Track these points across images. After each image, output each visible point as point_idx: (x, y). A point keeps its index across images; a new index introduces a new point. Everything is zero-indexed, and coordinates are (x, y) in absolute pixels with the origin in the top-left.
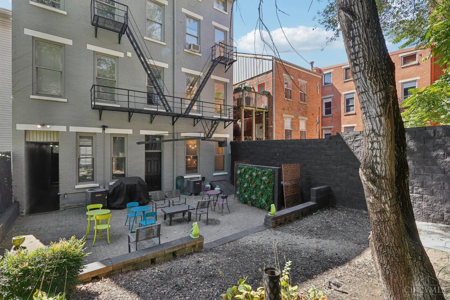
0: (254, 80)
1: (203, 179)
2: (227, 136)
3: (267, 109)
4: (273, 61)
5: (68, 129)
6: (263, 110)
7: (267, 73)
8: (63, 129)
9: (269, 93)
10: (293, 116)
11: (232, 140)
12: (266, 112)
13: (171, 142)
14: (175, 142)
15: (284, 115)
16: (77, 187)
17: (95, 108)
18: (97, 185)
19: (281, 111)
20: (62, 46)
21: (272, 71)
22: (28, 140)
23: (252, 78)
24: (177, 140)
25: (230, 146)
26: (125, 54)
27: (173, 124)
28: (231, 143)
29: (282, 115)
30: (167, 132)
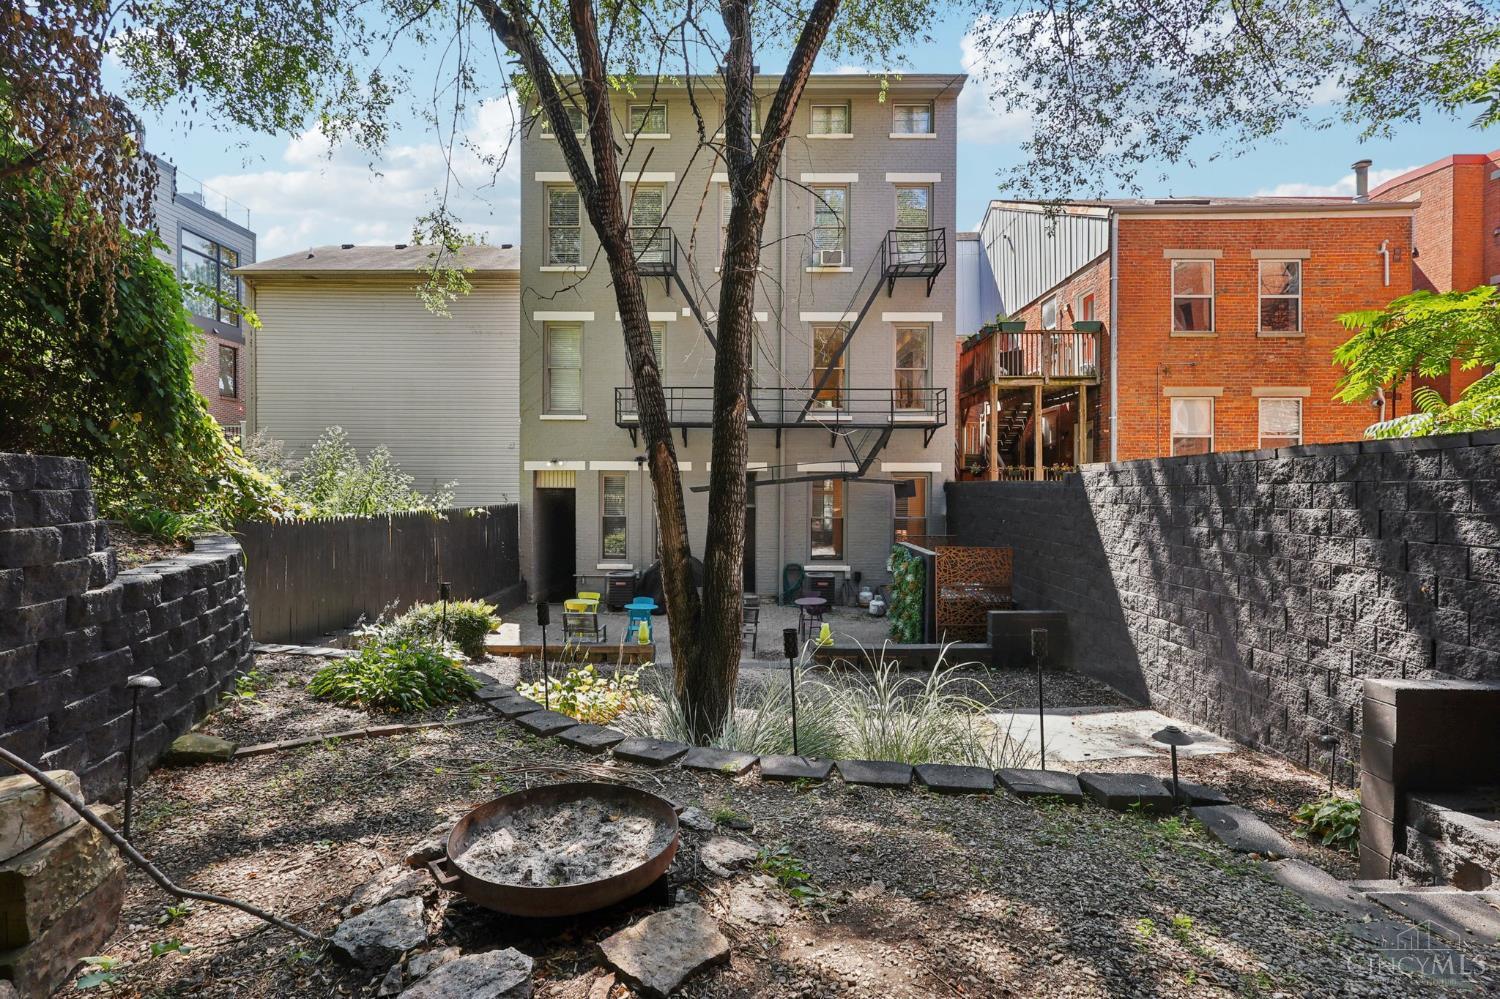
0: (1070, 286)
1: (857, 577)
2: (935, 467)
3: (1095, 379)
4: (1111, 222)
5: (587, 465)
6: (1076, 383)
7: (1099, 260)
8: (579, 466)
9: (1102, 325)
10: (1219, 391)
11: (952, 479)
12: (1089, 389)
13: (773, 487)
14: (782, 485)
15: (1167, 391)
16: (600, 566)
17: (621, 425)
18: (630, 567)
19: (1155, 377)
20: (580, 324)
21: (1109, 253)
22: (538, 486)
23: (1067, 279)
24: (785, 481)
25: (944, 494)
26: (680, 313)
27: (778, 445)
28: (947, 486)
29: (1157, 391)
30: (765, 465)
